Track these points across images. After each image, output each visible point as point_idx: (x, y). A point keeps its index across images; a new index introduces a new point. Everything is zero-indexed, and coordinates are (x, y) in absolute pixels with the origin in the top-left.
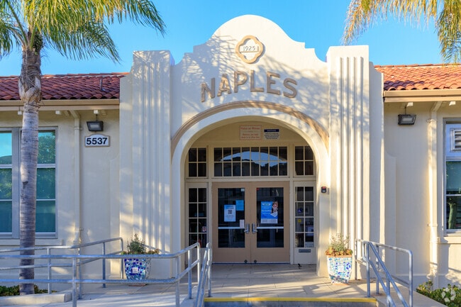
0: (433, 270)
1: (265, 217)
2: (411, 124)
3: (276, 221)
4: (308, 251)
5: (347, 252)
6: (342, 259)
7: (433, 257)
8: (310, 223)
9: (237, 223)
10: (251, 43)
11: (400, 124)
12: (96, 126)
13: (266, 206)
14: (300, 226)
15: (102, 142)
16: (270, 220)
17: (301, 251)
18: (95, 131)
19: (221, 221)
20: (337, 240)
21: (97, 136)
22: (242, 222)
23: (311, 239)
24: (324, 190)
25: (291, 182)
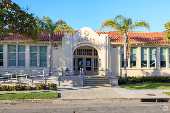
0: (119, 74)
1: (87, 64)
2: (116, 47)
3: (90, 65)
4: (96, 71)
5: (104, 70)
6: (103, 71)
7: (119, 72)
8: (97, 66)
9: (82, 65)
10: (87, 32)
11: (114, 47)
12: (56, 46)
13: (88, 62)
14: (95, 66)
15: (57, 49)
16: (89, 65)
17: (95, 71)
18: (55, 47)
19: (78, 65)
20: (102, 68)
21: (56, 48)
22: (83, 65)
23: (97, 69)
24: (100, 59)
25: (93, 57)
